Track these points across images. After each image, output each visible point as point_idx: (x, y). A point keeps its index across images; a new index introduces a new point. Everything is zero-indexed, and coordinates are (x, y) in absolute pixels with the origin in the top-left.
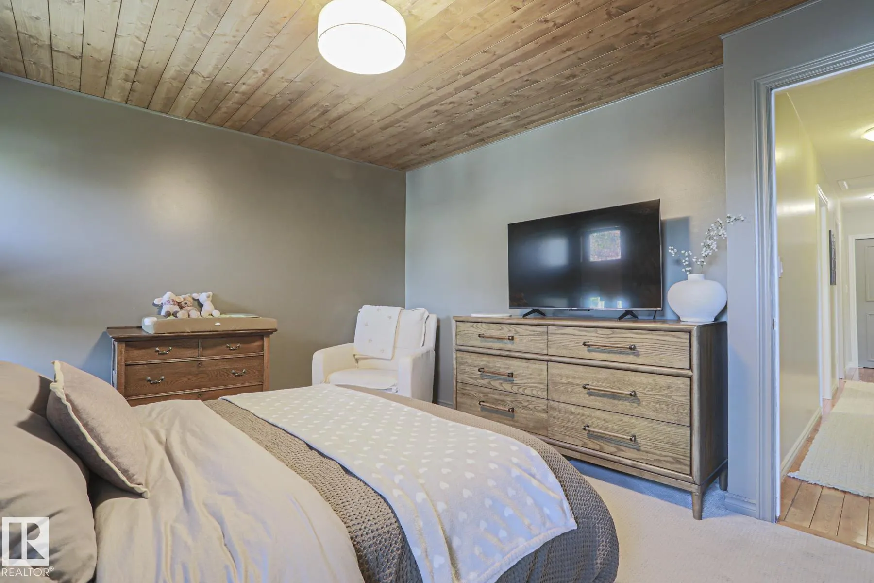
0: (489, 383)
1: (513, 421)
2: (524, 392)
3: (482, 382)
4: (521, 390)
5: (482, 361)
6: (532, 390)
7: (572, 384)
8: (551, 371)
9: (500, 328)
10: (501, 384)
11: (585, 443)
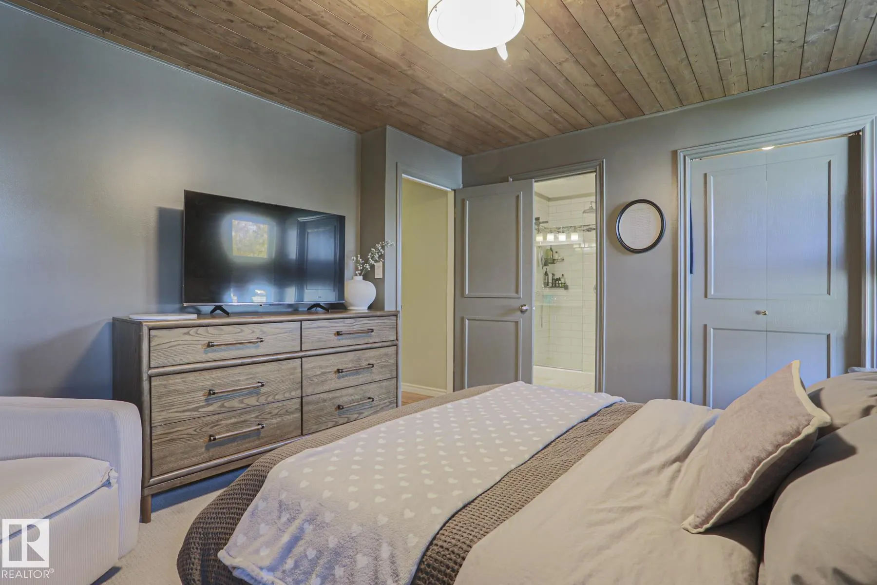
0: (223, 406)
1: (259, 439)
2: (275, 399)
3: (211, 408)
4: (270, 399)
5: (207, 380)
6: (284, 393)
7: (325, 373)
8: (305, 366)
9: (239, 330)
10: (242, 402)
11: (336, 422)
